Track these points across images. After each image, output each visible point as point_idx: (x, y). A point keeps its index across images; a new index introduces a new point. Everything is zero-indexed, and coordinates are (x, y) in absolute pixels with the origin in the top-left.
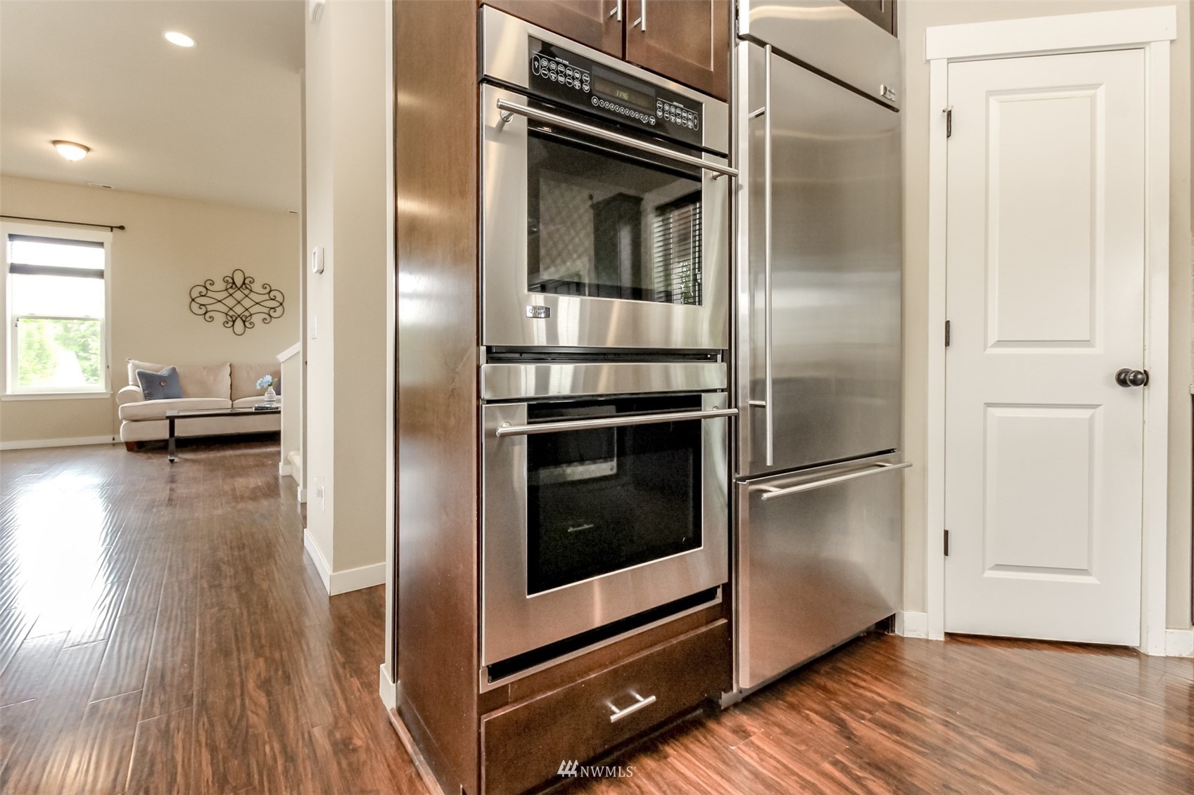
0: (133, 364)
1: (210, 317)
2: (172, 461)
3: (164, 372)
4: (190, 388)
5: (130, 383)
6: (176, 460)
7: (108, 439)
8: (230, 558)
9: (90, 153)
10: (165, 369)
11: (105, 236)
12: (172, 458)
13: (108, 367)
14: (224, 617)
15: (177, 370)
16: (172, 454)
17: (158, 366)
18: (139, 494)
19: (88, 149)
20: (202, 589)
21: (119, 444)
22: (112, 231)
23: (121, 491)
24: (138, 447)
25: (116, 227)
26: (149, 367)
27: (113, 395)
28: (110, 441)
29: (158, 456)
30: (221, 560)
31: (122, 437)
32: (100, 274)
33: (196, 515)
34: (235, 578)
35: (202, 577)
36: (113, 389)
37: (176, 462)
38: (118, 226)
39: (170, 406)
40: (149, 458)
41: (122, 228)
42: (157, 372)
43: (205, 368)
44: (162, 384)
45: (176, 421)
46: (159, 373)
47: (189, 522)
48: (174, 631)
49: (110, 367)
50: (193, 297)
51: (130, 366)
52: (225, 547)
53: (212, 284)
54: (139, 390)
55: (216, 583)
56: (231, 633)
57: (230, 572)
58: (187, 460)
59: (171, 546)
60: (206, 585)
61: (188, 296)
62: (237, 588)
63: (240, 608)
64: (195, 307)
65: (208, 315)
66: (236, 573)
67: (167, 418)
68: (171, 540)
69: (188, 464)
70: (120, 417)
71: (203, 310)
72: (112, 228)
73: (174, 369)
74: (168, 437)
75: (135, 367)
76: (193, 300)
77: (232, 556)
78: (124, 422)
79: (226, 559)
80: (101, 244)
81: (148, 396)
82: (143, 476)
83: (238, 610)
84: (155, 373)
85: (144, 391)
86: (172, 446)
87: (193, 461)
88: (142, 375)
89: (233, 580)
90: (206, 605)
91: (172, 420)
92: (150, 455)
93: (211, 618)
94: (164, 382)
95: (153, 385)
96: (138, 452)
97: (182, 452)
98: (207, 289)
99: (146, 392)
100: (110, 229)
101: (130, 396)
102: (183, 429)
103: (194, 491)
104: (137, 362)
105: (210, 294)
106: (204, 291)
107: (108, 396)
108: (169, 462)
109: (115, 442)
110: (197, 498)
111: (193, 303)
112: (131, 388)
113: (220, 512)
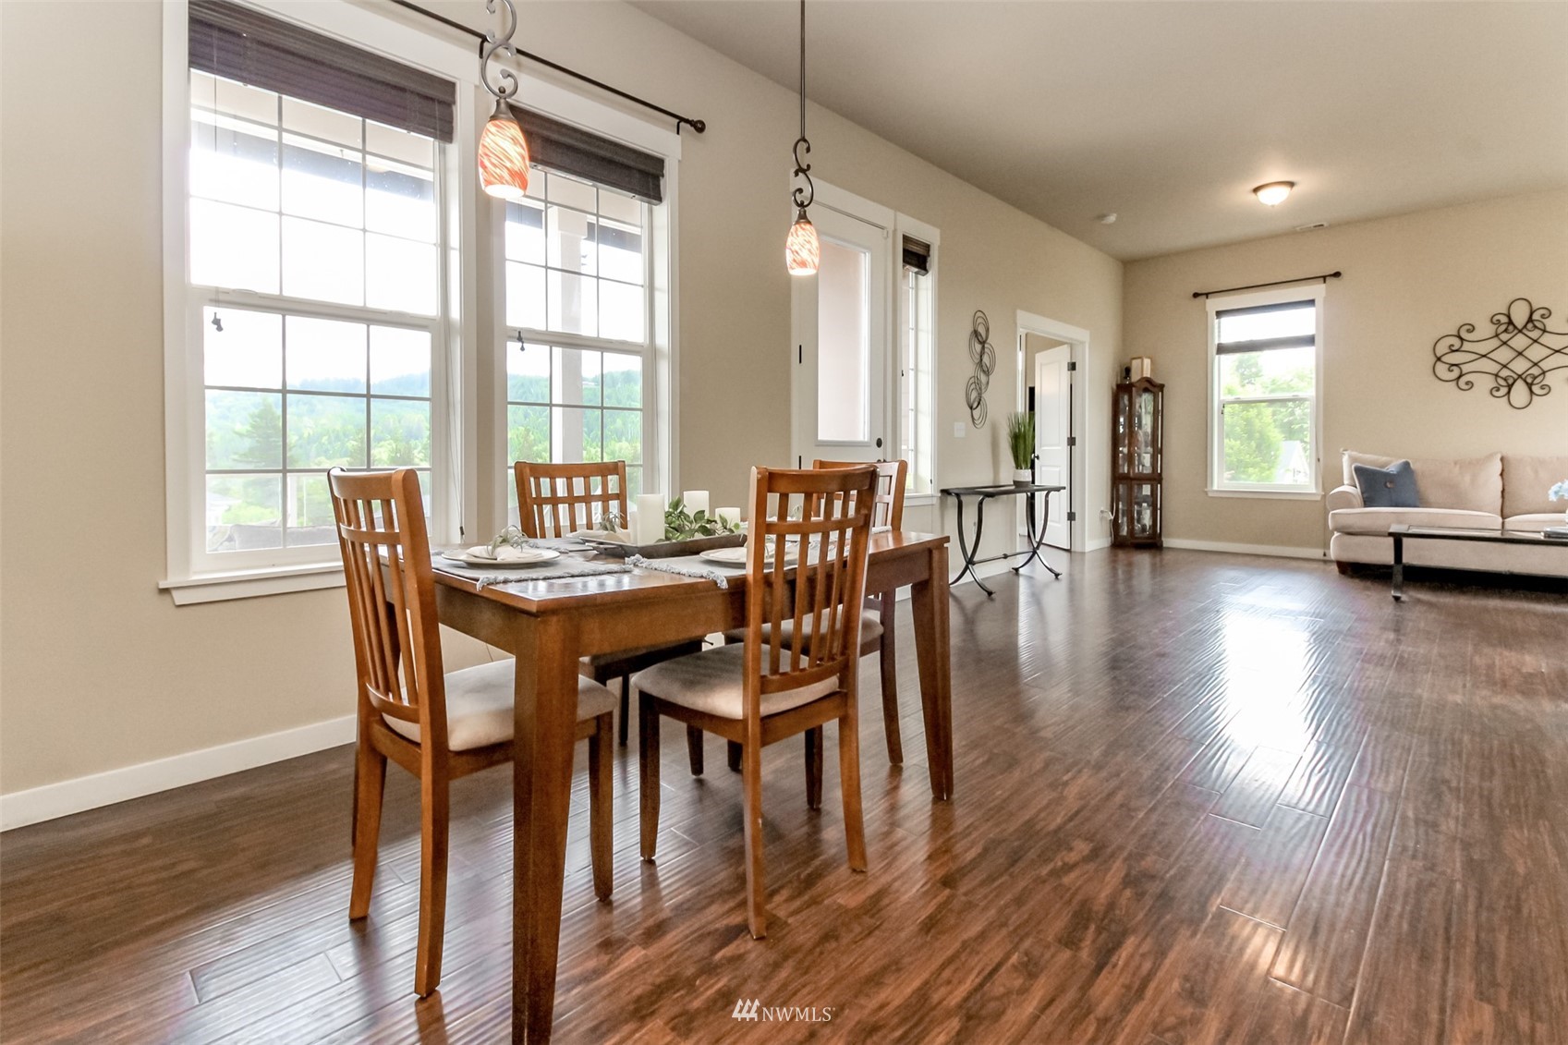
0: (1350, 457)
1: (1467, 383)
2: (1397, 599)
3: (1392, 468)
4: (1431, 493)
5: (1346, 482)
6: (1404, 597)
7: (1318, 553)
8: (1462, 784)
9: (1295, 188)
10: (1393, 464)
11: (1317, 291)
12: (1398, 595)
13: (1319, 460)
14: (1432, 885)
15: (1412, 466)
16: (1398, 588)
17: (1384, 459)
18: (1342, 636)
19: (1291, 184)
20: (1404, 818)
21: (1331, 561)
22: (1325, 282)
23: (1320, 628)
24: (1354, 571)
25: (1331, 275)
26: (1372, 459)
27: (1324, 496)
28: (1321, 557)
29: (1380, 587)
30: (1446, 782)
31: (1333, 553)
32: (1310, 341)
33: (1419, 691)
34: (1465, 826)
35: (1407, 798)
36: (1324, 489)
37: (1403, 602)
38: (1332, 272)
39: (1398, 516)
40: (1368, 589)
41: (1337, 275)
42: (1383, 467)
43: (1456, 463)
44: (1388, 485)
45: (1405, 540)
46: (1384, 470)
47: (1406, 700)
48: (1347, 867)
49: (1321, 460)
50: (1438, 355)
51: (1345, 459)
52: (1456, 762)
53: (1472, 329)
54: (1356, 491)
55: (1430, 818)
56: (1439, 920)
57: (1458, 809)
58: (1419, 601)
59: (1369, 728)
60: (1410, 814)
61: (1432, 352)
62: (1467, 846)
63: (1465, 886)
64: (1441, 369)
65: (1463, 380)
66: (1469, 815)
67: (1391, 534)
68: (1373, 718)
69: (1419, 608)
70: (1331, 527)
71: (1456, 372)
72: (1324, 278)
73: (1407, 465)
74: (1392, 562)
75: (1353, 460)
76: (1439, 359)
77: (1467, 783)
78: (1336, 534)
79: (1454, 784)
80: (1311, 302)
81: (1368, 501)
82: (1352, 612)
83: (1458, 886)
84: (1378, 469)
85: (1362, 493)
86: (1399, 578)
87: (1431, 605)
88: (1359, 471)
89: (1460, 828)
90: (1405, 849)
91: (1398, 539)
92: (1369, 584)
93: (1410, 875)
94: (1391, 482)
95: (1377, 486)
96: (1352, 577)
97: (1415, 588)
98: (1462, 339)
99: (1365, 496)
100: (1322, 279)
101: (1345, 500)
102: (1416, 554)
103: (1422, 651)
104: (1354, 453)
105: (1467, 346)
106: (1457, 343)
107: (1319, 498)
108: (1393, 599)
109: (1326, 558)
110: (1425, 664)
111: (1438, 363)
112: (1346, 488)
113: (1458, 698)
